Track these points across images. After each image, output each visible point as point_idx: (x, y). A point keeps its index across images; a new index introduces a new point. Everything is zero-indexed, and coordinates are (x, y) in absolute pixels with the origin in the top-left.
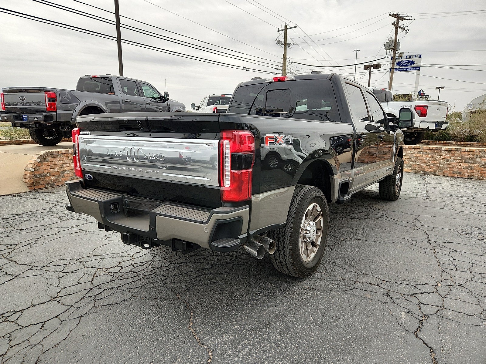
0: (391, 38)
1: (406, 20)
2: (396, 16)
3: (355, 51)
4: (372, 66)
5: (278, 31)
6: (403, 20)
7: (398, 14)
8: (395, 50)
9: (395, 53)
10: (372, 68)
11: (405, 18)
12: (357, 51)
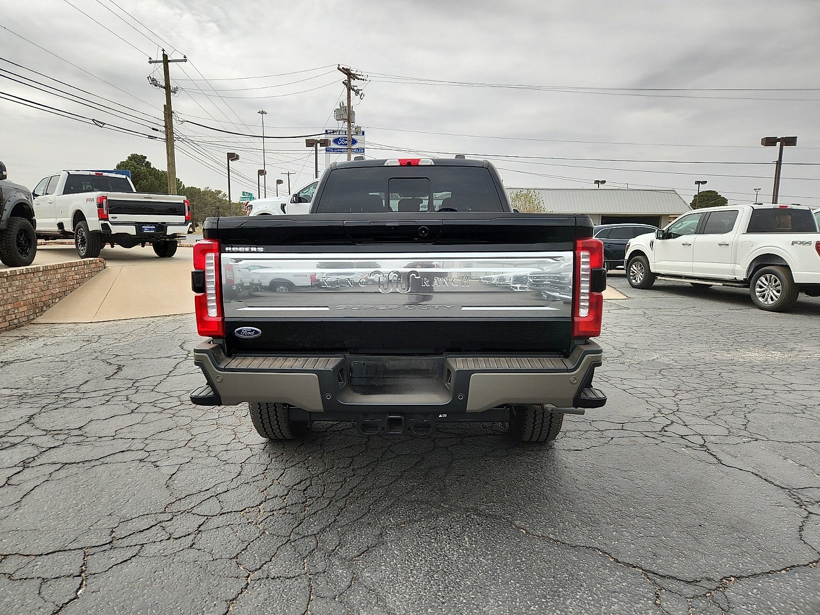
0: (343, 103)
1: (359, 79)
2: (347, 72)
3: (259, 112)
4: (318, 142)
5: (150, 62)
6: (354, 80)
7: (349, 70)
8: (349, 122)
9: (349, 126)
10: (319, 144)
11: (358, 76)
12: (263, 113)
